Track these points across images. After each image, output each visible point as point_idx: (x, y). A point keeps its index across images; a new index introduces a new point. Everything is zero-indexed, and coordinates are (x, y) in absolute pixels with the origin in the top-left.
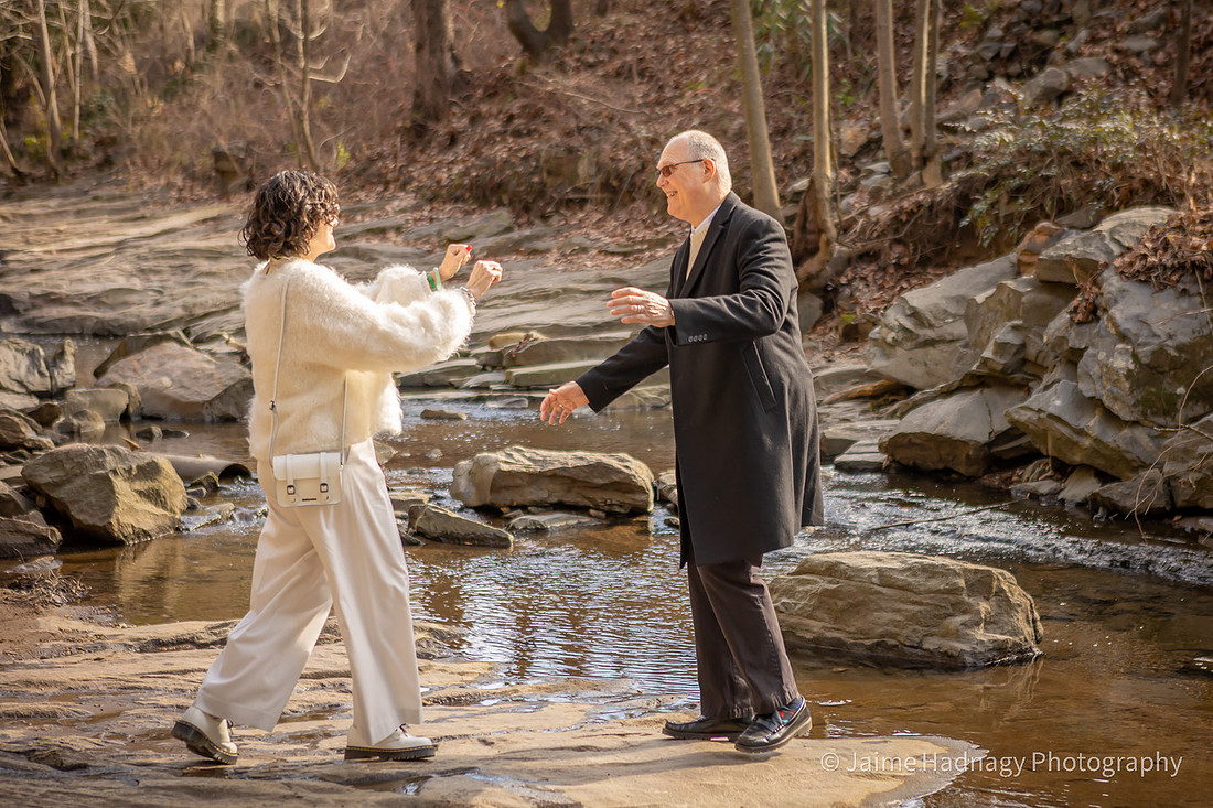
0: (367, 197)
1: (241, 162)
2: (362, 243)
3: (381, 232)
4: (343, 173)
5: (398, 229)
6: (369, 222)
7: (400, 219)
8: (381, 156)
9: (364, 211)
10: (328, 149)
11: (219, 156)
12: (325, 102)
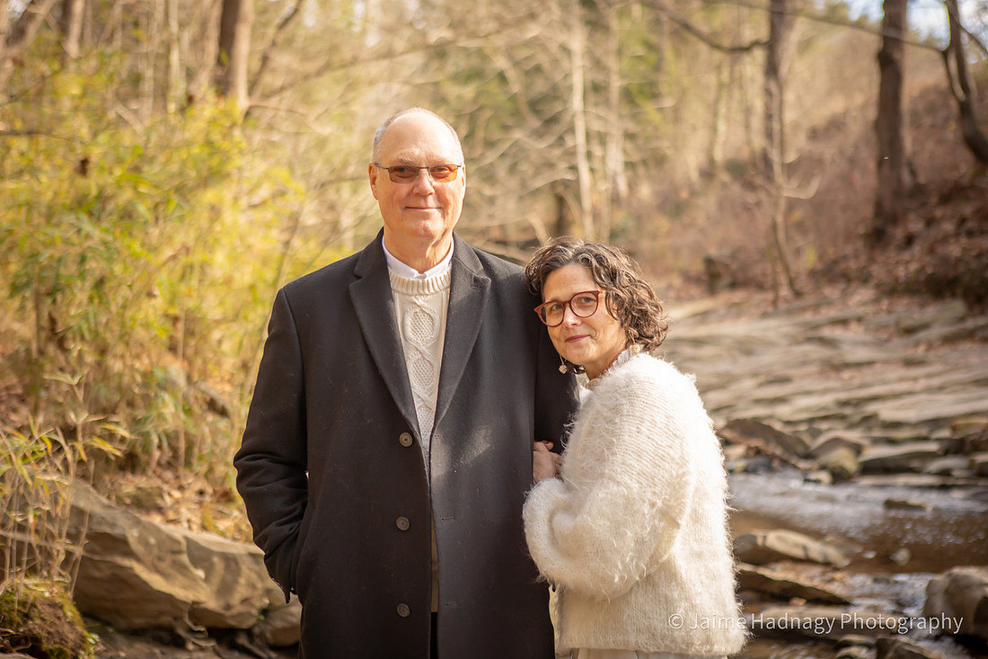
0: (831, 292)
1: (727, 266)
2: (827, 332)
3: (843, 322)
4: (813, 274)
5: (859, 320)
6: (832, 313)
7: (860, 311)
8: (845, 258)
9: (829, 303)
10: (798, 252)
11: (709, 262)
12: (798, 215)
